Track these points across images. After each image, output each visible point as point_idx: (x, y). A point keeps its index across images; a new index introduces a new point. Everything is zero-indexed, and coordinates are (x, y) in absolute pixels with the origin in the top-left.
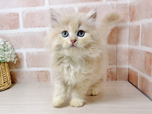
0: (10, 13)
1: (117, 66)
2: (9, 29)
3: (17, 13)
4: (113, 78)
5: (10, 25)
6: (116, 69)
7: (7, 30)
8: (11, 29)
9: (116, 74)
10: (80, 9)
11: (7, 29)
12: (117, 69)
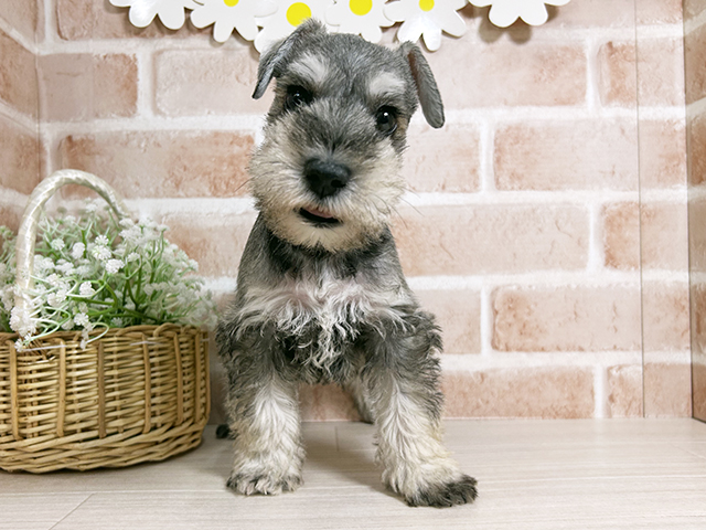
0: (217, 134)
1: (646, 355)
2: (209, 194)
3: (246, 134)
4: (630, 405)
5: (215, 178)
6: (641, 369)
7: (198, 200)
8: (218, 197)
9: (641, 388)
10: (498, 131)
11: (198, 196)
12: (645, 367)
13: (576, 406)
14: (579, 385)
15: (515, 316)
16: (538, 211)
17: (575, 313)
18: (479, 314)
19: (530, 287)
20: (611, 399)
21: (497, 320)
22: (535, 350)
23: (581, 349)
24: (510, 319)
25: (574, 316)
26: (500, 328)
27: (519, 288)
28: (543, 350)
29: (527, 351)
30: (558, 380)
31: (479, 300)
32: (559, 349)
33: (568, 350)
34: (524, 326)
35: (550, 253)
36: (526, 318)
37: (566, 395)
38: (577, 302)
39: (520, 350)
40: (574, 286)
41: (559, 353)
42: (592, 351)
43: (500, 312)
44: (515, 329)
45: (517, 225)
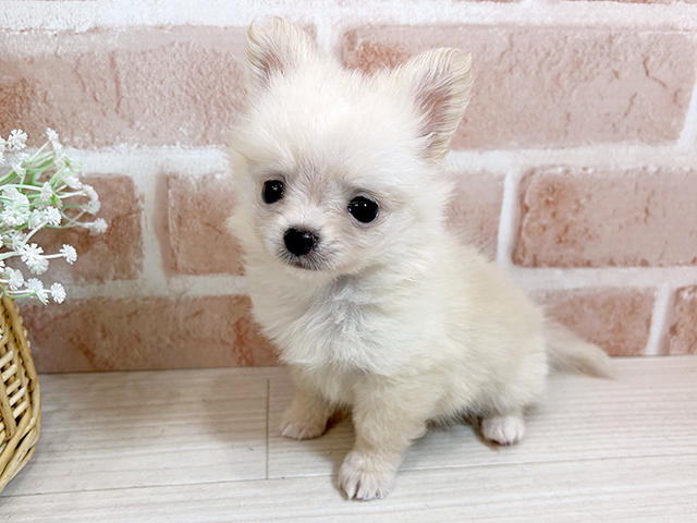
13: (623, 341)
14: (632, 313)
15: (554, 215)
16: (619, 41)
17: (647, 211)
18: (498, 212)
19: (585, 169)
20: (673, 330)
21: (526, 221)
22: (576, 265)
23: (645, 264)
24: (546, 219)
25: (644, 215)
26: (529, 233)
27: (567, 172)
28: (588, 264)
29: (564, 266)
30: (604, 306)
31: (501, 192)
32: (612, 263)
33: (625, 264)
34: (566, 229)
35: (626, 114)
36: (570, 217)
37: (611, 327)
38: (653, 192)
39: (554, 264)
40: (652, 169)
41: (612, 269)
42: (661, 265)
43: (532, 209)
44: (551, 234)
45: (579, 64)
